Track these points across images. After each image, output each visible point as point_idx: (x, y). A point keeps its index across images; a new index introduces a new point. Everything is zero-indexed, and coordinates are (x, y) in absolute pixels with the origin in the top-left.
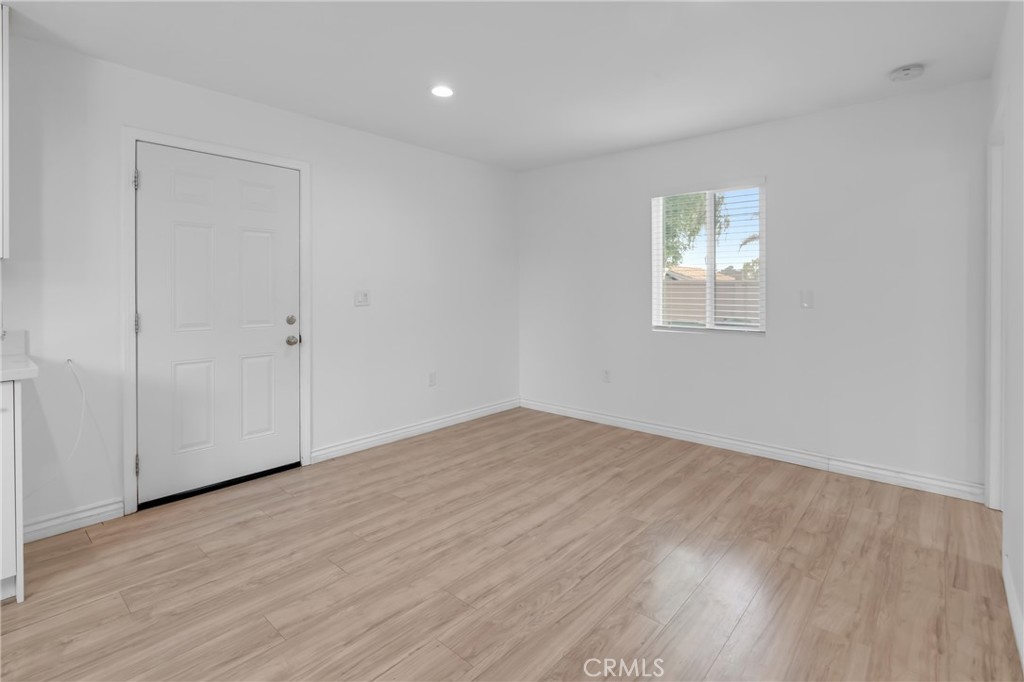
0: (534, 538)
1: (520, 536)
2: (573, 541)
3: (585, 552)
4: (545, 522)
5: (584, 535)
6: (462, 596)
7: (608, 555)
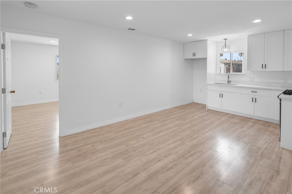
0: (162, 155)
1: (167, 157)
2: (150, 154)
3: (148, 150)
4: (157, 162)
5: (145, 156)
6: (180, 142)
7: (142, 149)
